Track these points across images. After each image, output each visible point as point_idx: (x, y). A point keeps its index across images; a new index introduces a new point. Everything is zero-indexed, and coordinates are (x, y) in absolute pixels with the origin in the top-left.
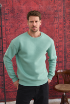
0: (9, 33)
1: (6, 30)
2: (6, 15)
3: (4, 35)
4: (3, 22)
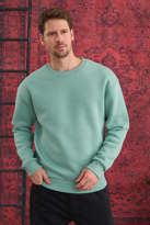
0: (48, 60)
1: (41, 52)
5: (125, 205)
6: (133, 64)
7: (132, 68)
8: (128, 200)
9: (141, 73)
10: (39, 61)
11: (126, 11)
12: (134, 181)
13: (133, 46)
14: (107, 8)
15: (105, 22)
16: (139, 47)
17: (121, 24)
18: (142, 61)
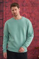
0: (8, 16)
1: (6, 14)
2: (6, 3)
3: (4, 17)
4: (4, 8)
5: (30, 55)
6: (31, 17)
7: (31, 18)
8: (31, 54)
9: (33, 19)
10: (5, 16)
11: (29, 3)
12: (32, 48)
13: (31, 12)
14: (23, 2)
15: (23, 6)
16: (32, 12)
17: (27, 6)
18: (33, 16)
